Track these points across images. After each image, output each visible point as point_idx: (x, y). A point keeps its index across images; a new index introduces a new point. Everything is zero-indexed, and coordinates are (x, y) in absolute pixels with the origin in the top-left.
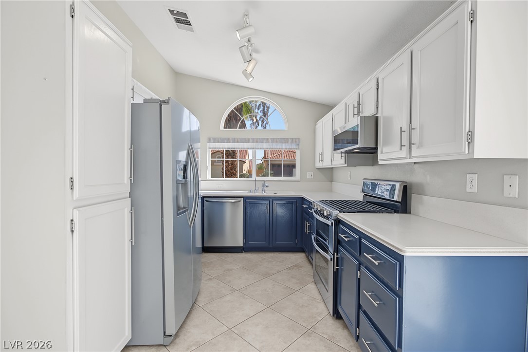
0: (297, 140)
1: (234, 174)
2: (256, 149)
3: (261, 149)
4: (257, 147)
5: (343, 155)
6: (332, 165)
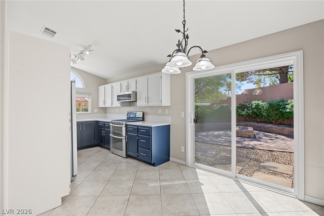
0: (90, 94)
5: (120, 102)
6: (112, 106)
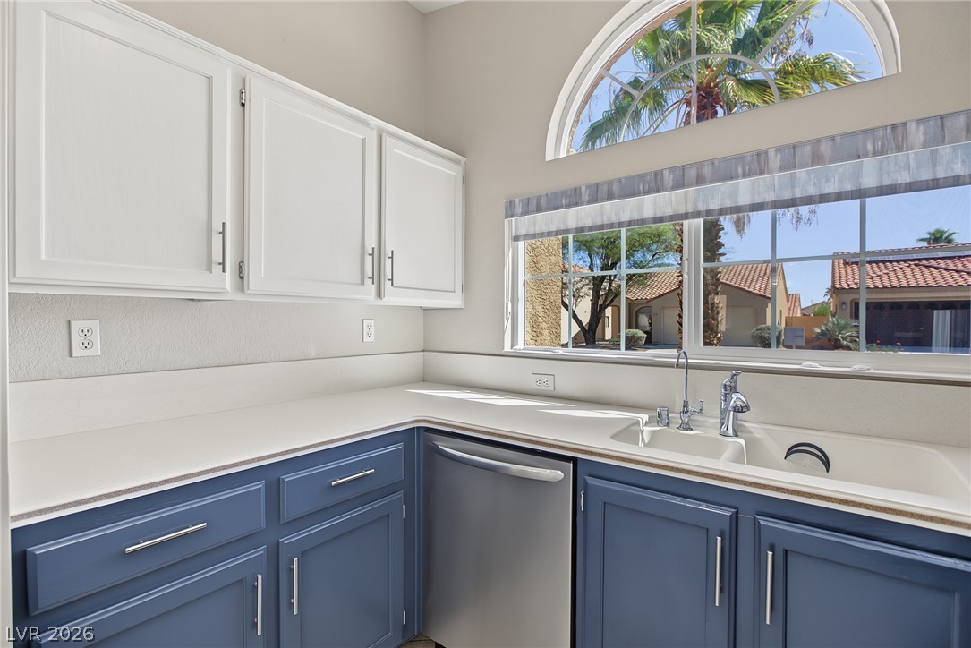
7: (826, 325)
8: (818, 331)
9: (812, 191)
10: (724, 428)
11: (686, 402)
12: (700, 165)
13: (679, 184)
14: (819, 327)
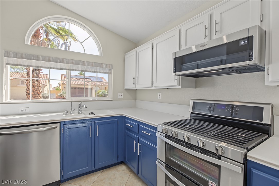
0: (110, 66)
1: (38, 94)
2: (71, 70)
3: (76, 70)
4: (72, 68)
5: (177, 77)
6: (152, 87)
7: (61, 93)
8: (59, 94)
9: (91, 70)
10: (79, 112)
11: (71, 109)
12: (73, 60)
13: (68, 63)
14: (59, 93)
